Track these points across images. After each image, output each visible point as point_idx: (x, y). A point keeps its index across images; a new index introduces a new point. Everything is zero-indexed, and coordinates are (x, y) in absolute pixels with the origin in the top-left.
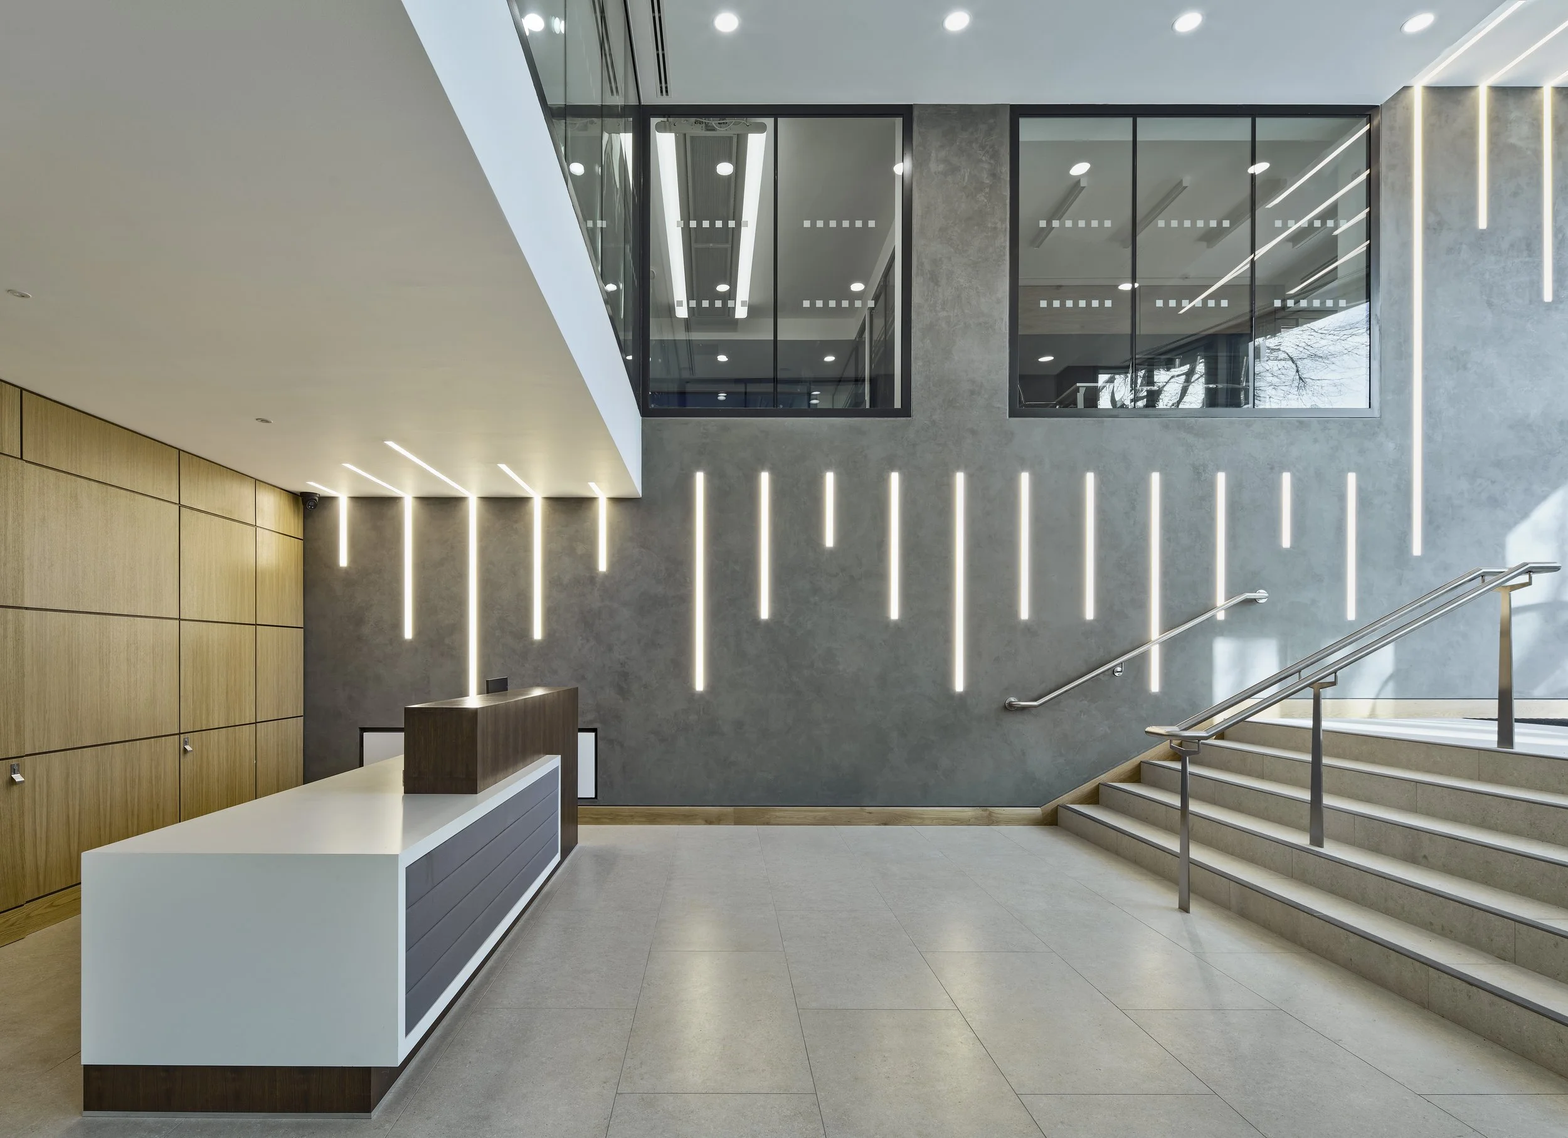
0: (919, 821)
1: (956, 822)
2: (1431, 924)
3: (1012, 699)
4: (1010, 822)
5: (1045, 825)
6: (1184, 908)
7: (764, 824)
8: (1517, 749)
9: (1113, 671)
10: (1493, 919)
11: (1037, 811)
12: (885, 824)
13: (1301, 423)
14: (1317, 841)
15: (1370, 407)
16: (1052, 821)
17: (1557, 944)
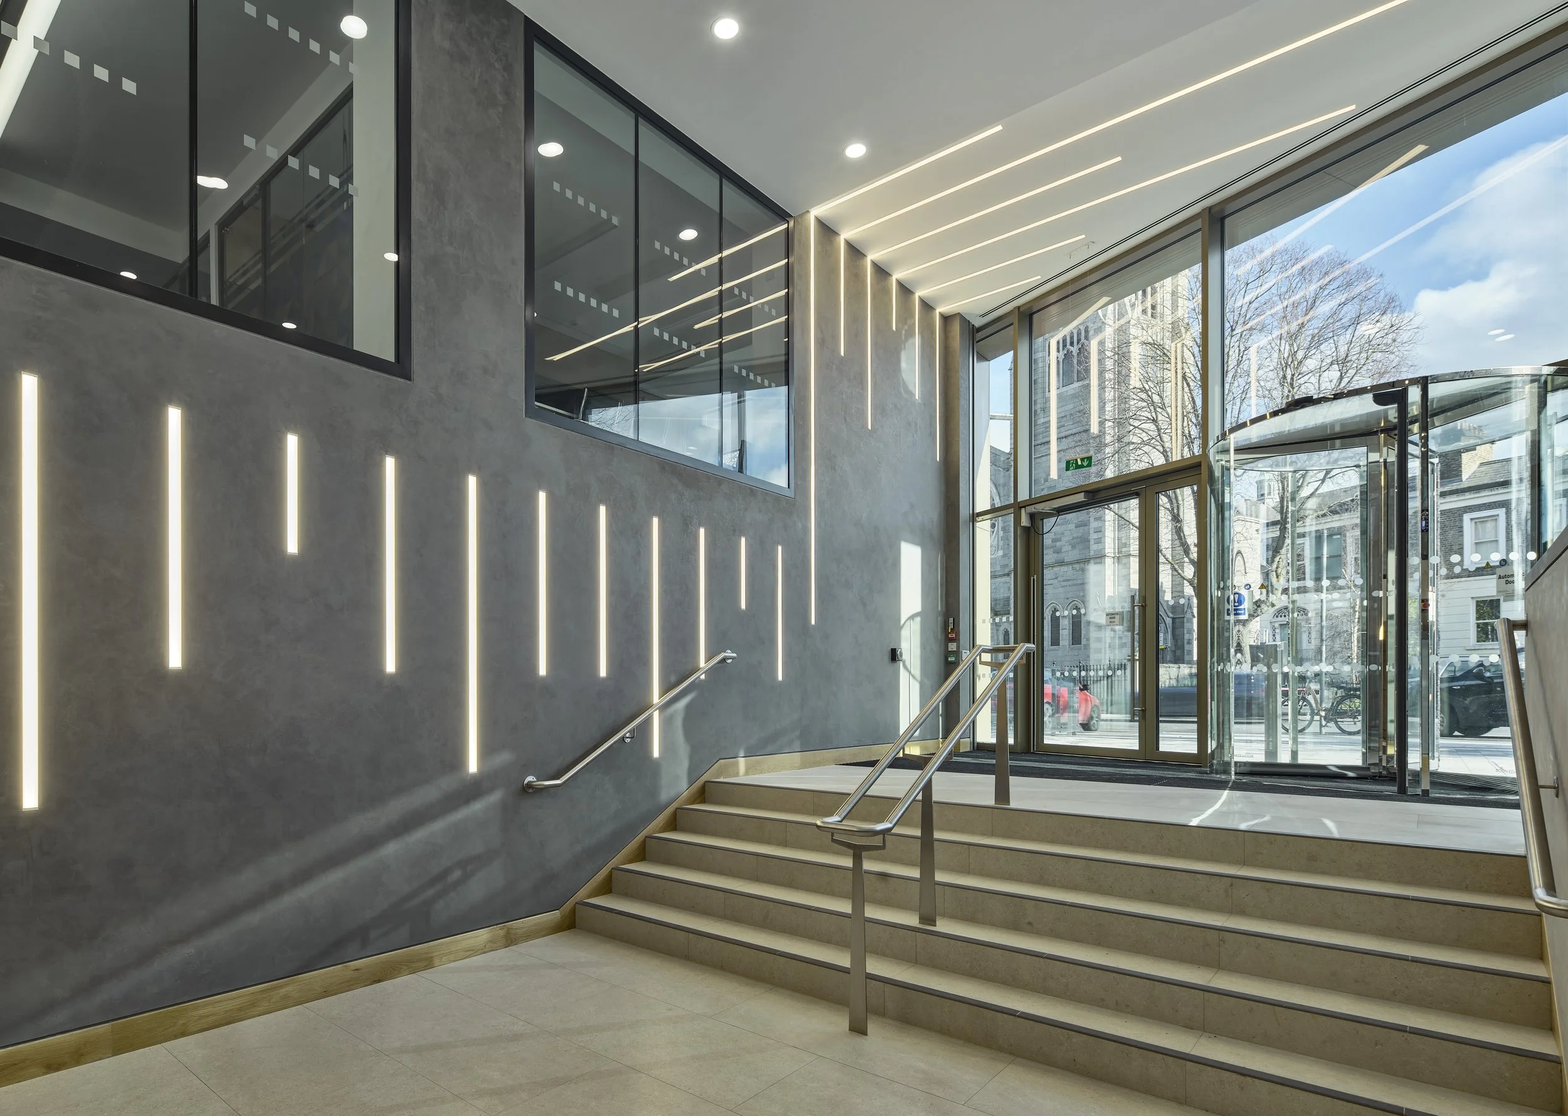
0: (423, 964)
1: (470, 952)
2: (1103, 1000)
3: (530, 779)
4: (530, 935)
5: (564, 930)
6: (858, 1029)
7: (176, 1037)
8: (1013, 804)
9: (623, 738)
10: (1178, 990)
11: (556, 915)
12: (379, 981)
13: (752, 490)
14: (928, 919)
15: (789, 488)
16: (570, 924)
17: (1252, 1009)
